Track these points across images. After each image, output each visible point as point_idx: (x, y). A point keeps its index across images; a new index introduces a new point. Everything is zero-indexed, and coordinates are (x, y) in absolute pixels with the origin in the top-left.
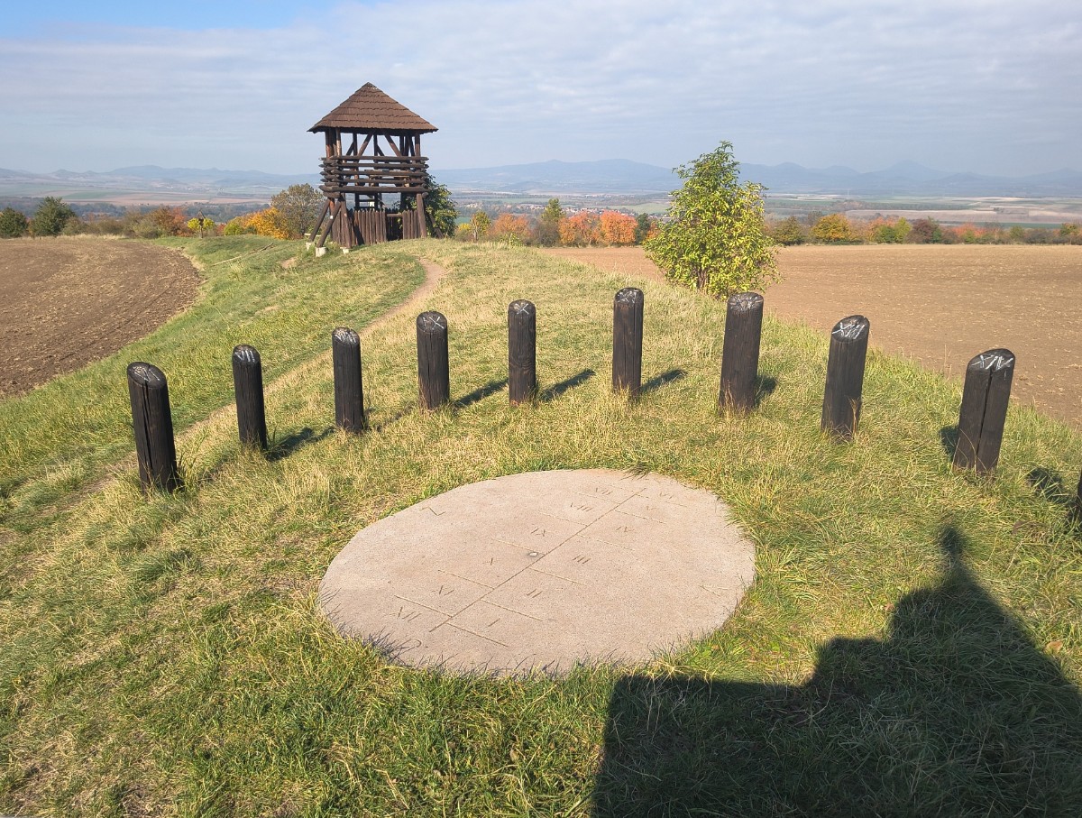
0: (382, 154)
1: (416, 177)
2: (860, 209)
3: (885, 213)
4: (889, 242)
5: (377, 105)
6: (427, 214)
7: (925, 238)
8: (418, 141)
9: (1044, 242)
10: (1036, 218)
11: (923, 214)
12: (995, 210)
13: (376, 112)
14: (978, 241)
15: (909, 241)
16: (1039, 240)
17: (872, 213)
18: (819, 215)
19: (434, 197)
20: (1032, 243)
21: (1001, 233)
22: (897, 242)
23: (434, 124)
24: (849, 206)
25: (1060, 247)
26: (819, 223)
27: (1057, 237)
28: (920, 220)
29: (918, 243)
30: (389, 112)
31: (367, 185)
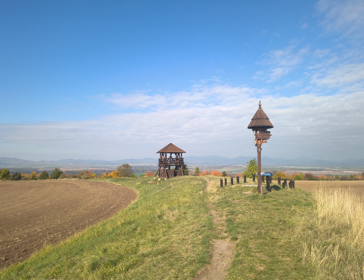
0: (172, 158)
1: (181, 162)
2: (290, 170)
3: (297, 171)
4: (298, 180)
5: (173, 148)
6: (183, 171)
7: (309, 179)
8: (182, 155)
9: (346, 180)
10: (346, 173)
11: (308, 172)
12: (333, 171)
13: (173, 149)
14: (325, 180)
15: (305, 180)
16: (344, 179)
17: (294, 171)
18: (276, 172)
19: (184, 167)
20: (342, 180)
21: (332, 177)
22: (301, 180)
23: (185, 151)
24: (286, 169)
25: (351, 181)
26: (276, 174)
27: (350, 178)
28: (307, 173)
29: (307, 180)
30: (176, 149)
31: (169, 164)
